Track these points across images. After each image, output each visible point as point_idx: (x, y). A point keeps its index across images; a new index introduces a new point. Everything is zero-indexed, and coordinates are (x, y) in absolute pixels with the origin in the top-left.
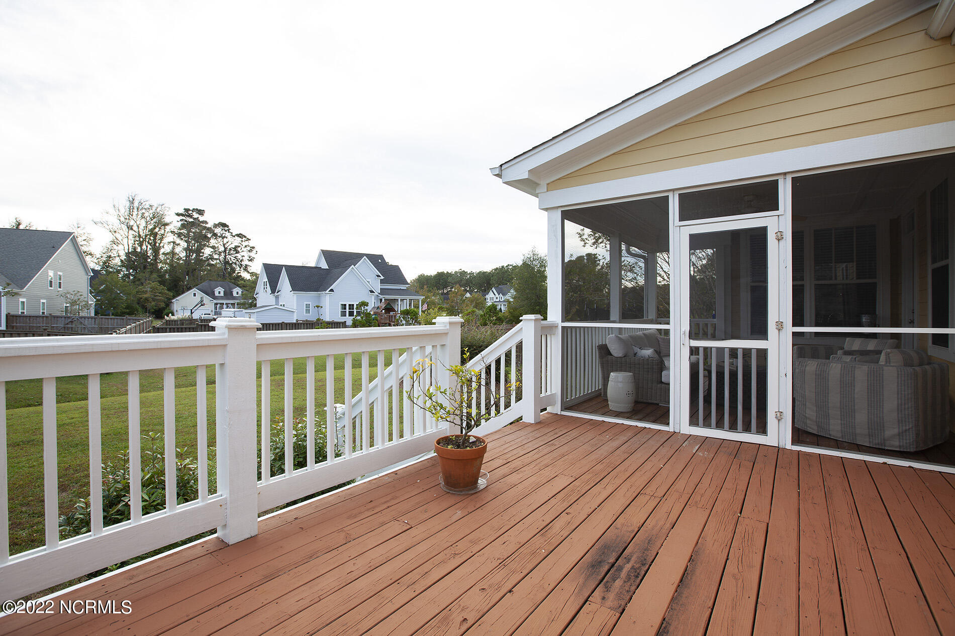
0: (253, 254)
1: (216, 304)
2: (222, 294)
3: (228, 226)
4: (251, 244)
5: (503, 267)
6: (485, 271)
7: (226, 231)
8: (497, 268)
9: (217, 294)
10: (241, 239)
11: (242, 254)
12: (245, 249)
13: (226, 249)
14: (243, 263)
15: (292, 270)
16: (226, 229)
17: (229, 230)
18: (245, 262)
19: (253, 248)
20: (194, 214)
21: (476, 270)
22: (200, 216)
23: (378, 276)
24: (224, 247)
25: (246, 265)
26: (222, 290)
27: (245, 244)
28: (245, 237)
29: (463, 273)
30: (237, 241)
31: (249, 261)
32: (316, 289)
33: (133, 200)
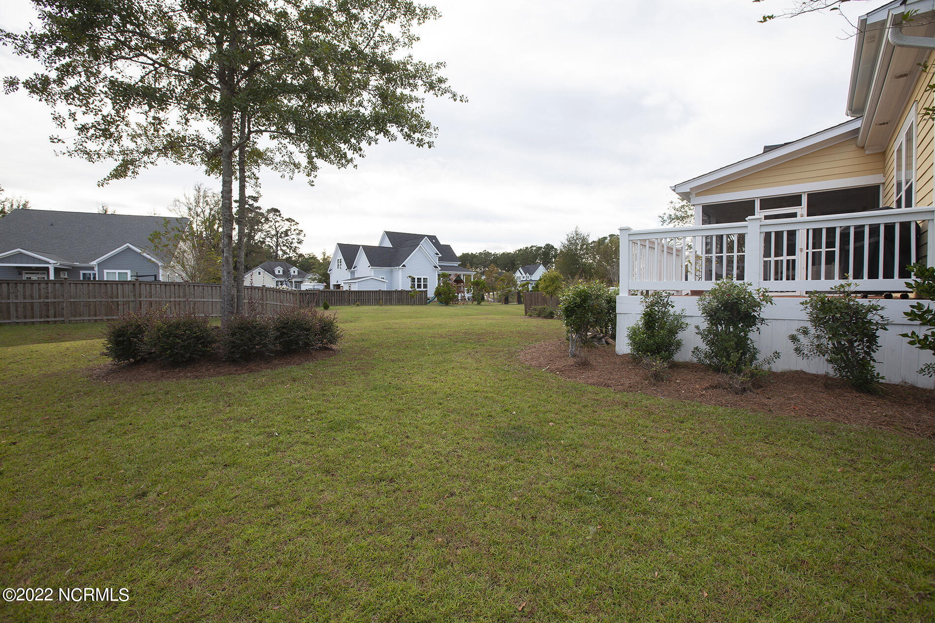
0: (301, 237)
1: (277, 282)
2: (281, 273)
3: (279, 212)
4: (300, 227)
5: (527, 248)
6: (509, 252)
7: (277, 216)
8: (521, 250)
9: (277, 273)
10: (290, 223)
11: (292, 237)
12: (294, 233)
13: (277, 232)
14: (292, 245)
15: (368, 250)
16: (278, 214)
17: (280, 215)
18: (295, 245)
19: (302, 231)
20: (250, 200)
21: (499, 252)
22: (254, 203)
23: (437, 254)
24: (276, 231)
25: (296, 247)
26: (281, 270)
27: (293, 228)
28: (294, 221)
29: (487, 254)
30: (286, 226)
31: (298, 243)
32: (390, 265)
33: (199, 189)
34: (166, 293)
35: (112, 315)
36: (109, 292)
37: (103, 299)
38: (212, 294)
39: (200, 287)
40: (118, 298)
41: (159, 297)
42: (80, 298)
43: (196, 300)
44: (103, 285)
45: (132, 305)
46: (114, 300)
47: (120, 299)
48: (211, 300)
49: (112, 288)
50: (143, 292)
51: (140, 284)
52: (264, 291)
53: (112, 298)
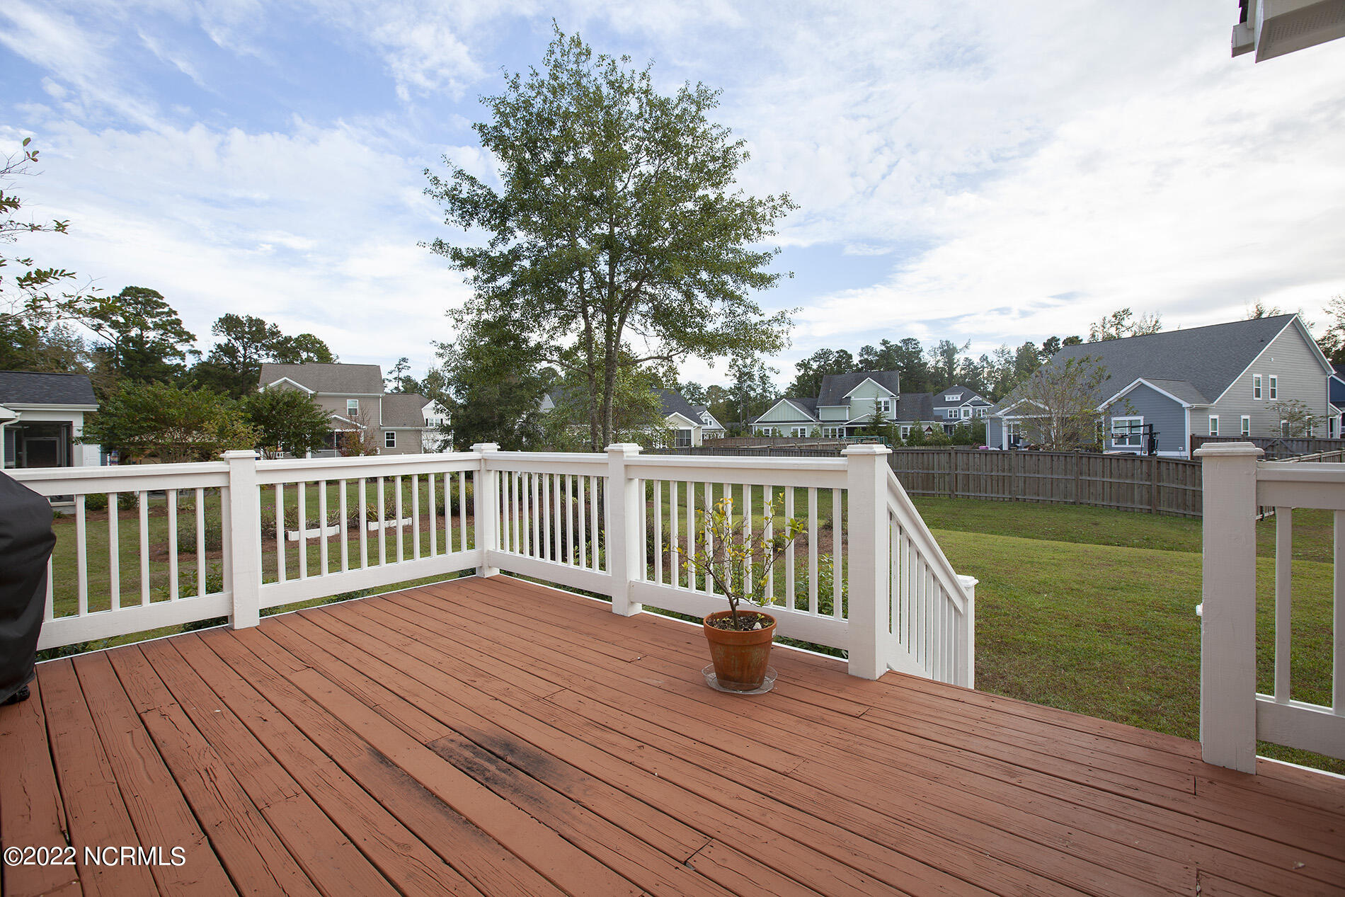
34: (986, 465)
35: (927, 489)
36: (926, 463)
37: (920, 471)
38: (1052, 468)
39: (1034, 457)
40: (933, 470)
41: (977, 470)
42: (901, 468)
43: (1027, 475)
44: (920, 455)
45: (947, 478)
46: (930, 472)
47: (936, 471)
48: (1050, 476)
49: (928, 458)
50: (960, 462)
51: (957, 453)
52: (1154, 463)
53: (928, 469)
